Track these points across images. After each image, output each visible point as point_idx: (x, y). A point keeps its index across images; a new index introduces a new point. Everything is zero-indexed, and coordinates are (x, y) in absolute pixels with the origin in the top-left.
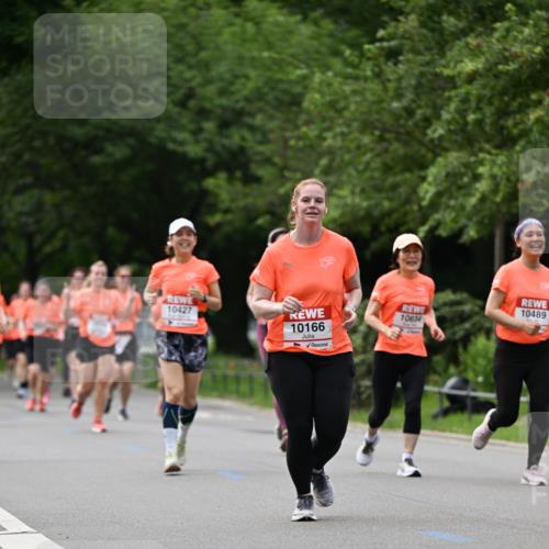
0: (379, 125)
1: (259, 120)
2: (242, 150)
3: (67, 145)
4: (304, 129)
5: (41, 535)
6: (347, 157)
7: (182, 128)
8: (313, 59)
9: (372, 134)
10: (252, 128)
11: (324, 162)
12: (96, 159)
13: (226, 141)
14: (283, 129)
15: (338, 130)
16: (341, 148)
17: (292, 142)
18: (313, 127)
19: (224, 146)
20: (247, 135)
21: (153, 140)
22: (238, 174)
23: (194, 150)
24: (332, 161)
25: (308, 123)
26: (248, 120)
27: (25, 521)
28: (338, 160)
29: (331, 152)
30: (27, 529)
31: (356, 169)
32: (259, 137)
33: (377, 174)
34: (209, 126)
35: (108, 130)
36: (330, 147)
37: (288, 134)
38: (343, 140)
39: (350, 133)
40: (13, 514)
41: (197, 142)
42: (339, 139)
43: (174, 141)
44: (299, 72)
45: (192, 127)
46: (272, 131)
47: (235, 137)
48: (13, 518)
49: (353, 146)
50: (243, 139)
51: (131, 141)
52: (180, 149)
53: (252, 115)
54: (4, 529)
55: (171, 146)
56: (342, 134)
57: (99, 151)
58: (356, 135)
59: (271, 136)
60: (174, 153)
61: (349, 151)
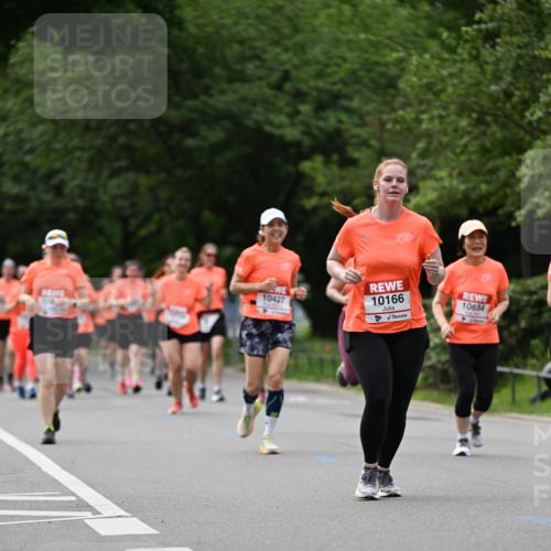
0: (476, 108)
1: (355, 103)
2: (338, 132)
3: (162, 128)
4: (401, 113)
5: (135, 520)
6: (445, 140)
7: (279, 111)
8: (410, 42)
9: (470, 116)
10: (348, 111)
11: (421, 145)
12: (190, 142)
13: (322, 124)
14: (381, 112)
15: (436, 113)
16: (439, 132)
17: (389, 126)
18: (409, 110)
19: (320, 129)
20: (344, 117)
21: (249, 123)
22: (335, 157)
23: (291, 133)
24: (430, 143)
25: (404, 106)
26: (344, 103)
27: (120, 505)
28: (435, 143)
29: (428, 135)
30: (123, 513)
31: (453, 152)
32: (356, 120)
33: (474, 157)
34: (305, 108)
35: (204, 113)
36: (426, 130)
37: (385, 117)
38: (441, 123)
39: (448, 116)
40: (108, 498)
41: (293, 125)
42: (436, 122)
43: (271, 123)
44: (395, 55)
45: (288, 109)
46: (369, 113)
47: (331, 119)
48: (108, 502)
49: (450, 129)
50: (340, 121)
51: (226, 124)
52: (277, 132)
53: (350, 98)
54: (99, 513)
55: (268, 128)
56: (440, 117)
57: (194, 135)
58: (453, 118)
59: (368, 119)
60: (270, 136)
61: (446, 134)
